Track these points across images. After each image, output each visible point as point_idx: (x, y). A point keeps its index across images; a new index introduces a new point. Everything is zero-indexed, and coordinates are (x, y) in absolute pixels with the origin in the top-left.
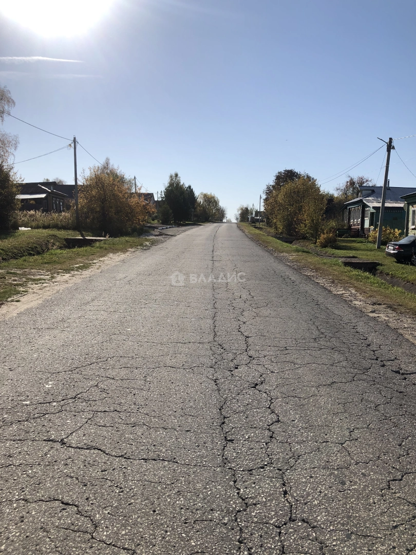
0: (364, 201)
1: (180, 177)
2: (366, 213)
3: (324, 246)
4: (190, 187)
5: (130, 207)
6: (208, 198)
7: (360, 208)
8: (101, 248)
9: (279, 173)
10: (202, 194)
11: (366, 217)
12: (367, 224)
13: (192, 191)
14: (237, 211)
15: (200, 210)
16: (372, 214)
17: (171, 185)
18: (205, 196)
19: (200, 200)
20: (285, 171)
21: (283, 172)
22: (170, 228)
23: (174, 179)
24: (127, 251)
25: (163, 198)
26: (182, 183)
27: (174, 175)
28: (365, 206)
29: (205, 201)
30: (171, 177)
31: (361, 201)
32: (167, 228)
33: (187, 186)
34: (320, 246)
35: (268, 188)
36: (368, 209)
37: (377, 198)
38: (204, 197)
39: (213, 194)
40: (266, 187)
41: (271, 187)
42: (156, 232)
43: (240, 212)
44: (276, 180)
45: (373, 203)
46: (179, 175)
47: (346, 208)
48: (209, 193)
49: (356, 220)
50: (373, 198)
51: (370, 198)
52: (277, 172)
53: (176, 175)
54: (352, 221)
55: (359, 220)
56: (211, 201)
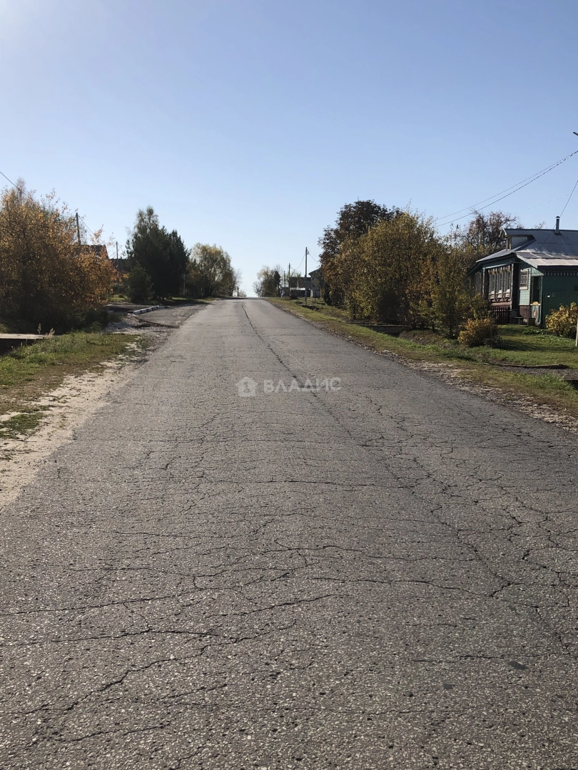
0: (518, 256)
1: (157, 216)
2: (522, 277)
3: (475, 342)
4: (174, 234)
5: (79, 270)
6: (210, 254)
7: (510, 269)
8: (41, 361)
9: (346, 207)
10: (198, 246)
11: (523, 285)
12: (525, 298)
13: (179, 240)
14: (256, 277)
15: (195, 276)
16: (535, 280)
17: (142, 229)
18: (205, 250)
19: (195, 257)
20: (357, 203)
21: (355, 205)
22: (153, 310)
23: (146, 220)
24: (103, 368)
25: (131, 253)
26: (160, 228)
27: (146, 212)
28: (519, 265)
29: (205, 259)
30: (141, 214)
31: (513, 255)
32: (148, 311)
33: (169, 231)
34: (467, 343)
35: (328, 234)
36: (526, 270)
37: (541, 250)
38: (203, 252)
39: (218, 247)
40: (324, 233)
41: (332, 233)
42: (132, 319)
43: (262, 279)
44: (341, 219)
45: (536, 261)
46: (155, 213)
47: (480, 269)
48: (211, 245)
49: (500, 292)
50: (533, 251)
51: (528, 251)
52: (343, 206)
53: (151, 212)
54: (493, 293)
55: (508, 291)
56: (215, 258)
